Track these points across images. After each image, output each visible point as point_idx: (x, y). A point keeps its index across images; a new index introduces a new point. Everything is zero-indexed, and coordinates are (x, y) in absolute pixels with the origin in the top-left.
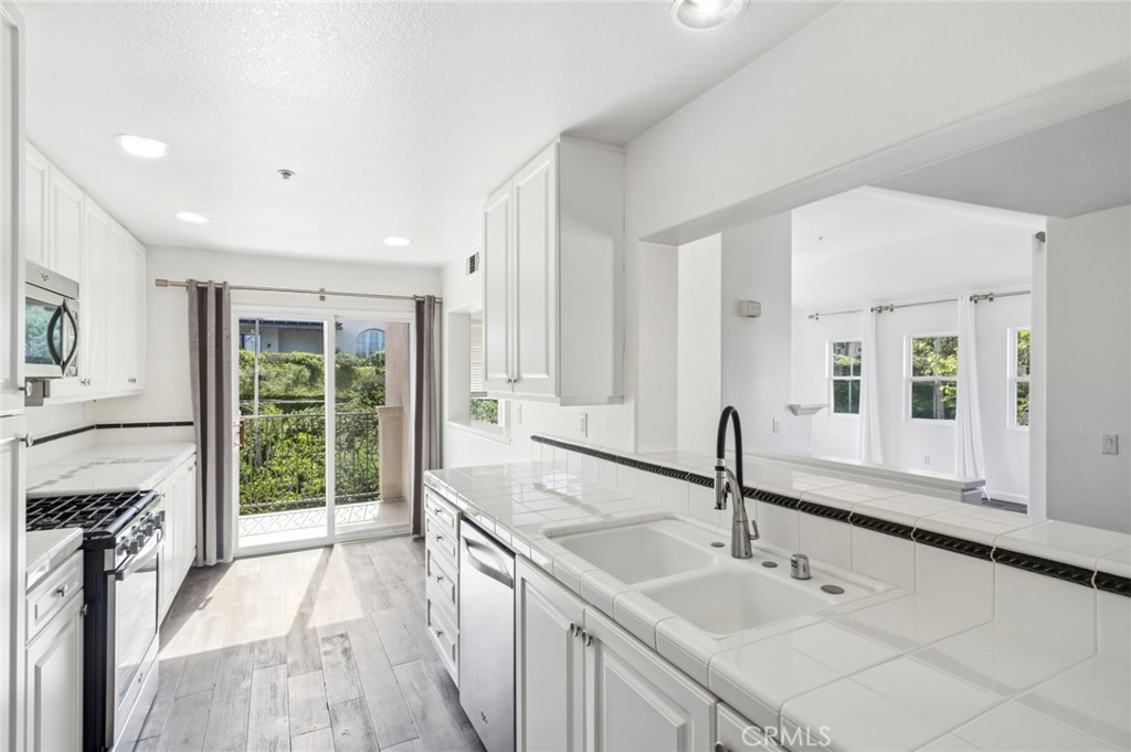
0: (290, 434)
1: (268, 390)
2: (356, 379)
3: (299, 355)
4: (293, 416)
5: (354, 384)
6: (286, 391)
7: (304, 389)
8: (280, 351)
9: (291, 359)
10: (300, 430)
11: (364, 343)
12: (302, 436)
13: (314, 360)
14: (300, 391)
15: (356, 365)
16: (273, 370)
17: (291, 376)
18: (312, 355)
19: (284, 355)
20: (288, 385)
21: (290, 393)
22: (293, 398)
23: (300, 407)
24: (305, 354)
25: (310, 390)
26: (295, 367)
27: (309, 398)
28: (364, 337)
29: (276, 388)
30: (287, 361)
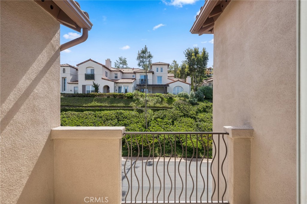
0: (155, 119)
1: (149, 105)
2: (174, 101)
3: (158, 94)
4: (156, 113)
5: (173, 103)
6: (154, 105)
7: (159, 104)
8: (152, 93)
9: (156, 95)
10: (158, 118)
11: (175, 90)
12: (159, 119)
13: (162, 96)
14: (158, 105)
15: (174, 97)
16: (151, 99)
17: (156, 100)
18: (161, 94)
19: (154, 94)
20: (155, 103)
21: (155, 106)
22: (156, 107)
23: (158, 110)
24: (159, 94)
25: (161, 105)
26: (156, 98)
27: (160, 107)
28: (175, 89)
29: (151, 104)
30: (154, 96)
